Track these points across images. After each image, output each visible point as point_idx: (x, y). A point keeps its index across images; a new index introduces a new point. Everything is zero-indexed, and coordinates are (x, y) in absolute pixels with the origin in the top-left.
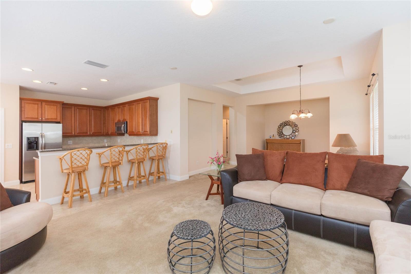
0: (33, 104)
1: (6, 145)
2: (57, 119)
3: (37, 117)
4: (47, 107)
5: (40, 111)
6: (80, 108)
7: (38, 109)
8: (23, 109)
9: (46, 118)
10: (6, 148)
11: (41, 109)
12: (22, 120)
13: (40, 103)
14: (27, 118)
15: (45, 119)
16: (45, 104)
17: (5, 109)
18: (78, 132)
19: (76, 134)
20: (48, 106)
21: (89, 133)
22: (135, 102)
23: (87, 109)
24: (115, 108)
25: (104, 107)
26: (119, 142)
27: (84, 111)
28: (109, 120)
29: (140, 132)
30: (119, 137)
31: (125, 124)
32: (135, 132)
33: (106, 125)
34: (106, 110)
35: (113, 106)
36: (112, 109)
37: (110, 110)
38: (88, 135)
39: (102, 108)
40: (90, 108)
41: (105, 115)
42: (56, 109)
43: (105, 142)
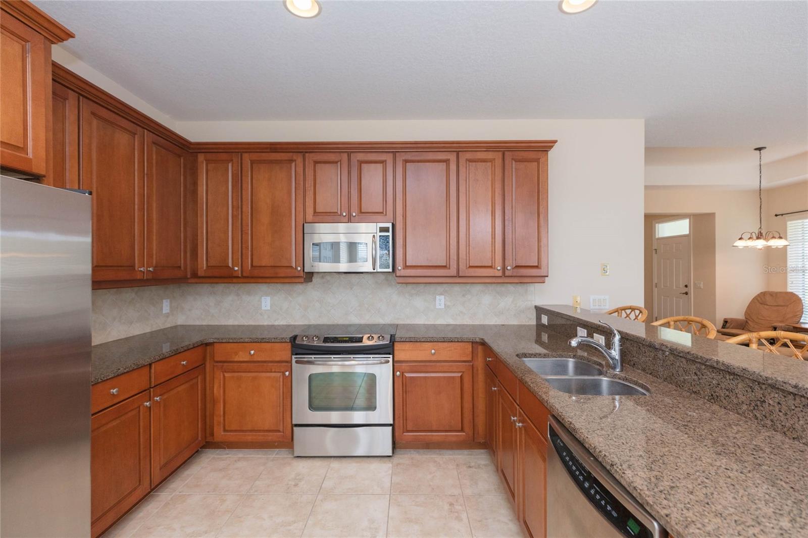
6: (104, 113)
21: (141, 269)
22: (458, 153)
23: (134, 134)
24: (295, 161)
25: (190, 143)
26: (264, 308)
27: (122, 139)
28: (238, 208)
29: (491, 267)
30: (264, 287)
31: (390, 234)
32: (449, 268)
33: (203, 233)
34: (206, 160)
35: (270, 148)
36: (260, 162)
37: (249, 164)
38: (138, 278)
39: (184, 145)
40: (144, 131)
41: (195, 184)
42: (19, 64)
43: (164, 312)
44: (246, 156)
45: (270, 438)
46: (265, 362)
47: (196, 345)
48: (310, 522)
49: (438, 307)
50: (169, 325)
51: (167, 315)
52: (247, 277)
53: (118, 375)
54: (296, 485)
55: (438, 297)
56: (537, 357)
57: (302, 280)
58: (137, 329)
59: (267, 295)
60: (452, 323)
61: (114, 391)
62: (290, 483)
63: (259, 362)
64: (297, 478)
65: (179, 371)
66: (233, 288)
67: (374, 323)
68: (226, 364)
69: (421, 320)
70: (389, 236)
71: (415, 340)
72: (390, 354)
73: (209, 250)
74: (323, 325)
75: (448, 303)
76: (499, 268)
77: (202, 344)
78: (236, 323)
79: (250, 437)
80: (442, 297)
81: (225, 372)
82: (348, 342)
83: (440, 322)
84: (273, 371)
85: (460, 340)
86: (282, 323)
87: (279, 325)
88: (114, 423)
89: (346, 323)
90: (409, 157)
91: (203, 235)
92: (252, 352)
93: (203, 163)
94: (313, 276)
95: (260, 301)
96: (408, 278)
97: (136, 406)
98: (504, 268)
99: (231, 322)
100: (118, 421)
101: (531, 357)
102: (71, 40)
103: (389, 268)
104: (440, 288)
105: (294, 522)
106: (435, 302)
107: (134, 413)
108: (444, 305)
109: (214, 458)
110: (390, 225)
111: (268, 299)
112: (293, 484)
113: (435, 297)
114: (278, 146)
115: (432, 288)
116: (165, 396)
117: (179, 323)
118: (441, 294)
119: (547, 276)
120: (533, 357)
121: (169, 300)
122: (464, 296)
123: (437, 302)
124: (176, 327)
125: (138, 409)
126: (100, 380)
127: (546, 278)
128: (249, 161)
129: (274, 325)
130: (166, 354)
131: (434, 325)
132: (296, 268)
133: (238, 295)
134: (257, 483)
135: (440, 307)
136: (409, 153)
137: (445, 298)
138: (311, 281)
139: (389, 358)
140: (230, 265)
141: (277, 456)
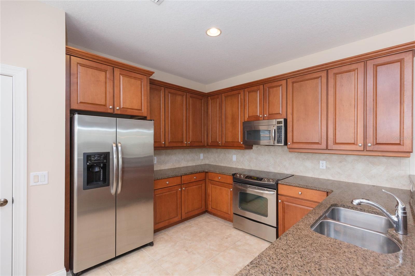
0: (97, 69)
1: (32, 174)
2: (141, 110)
3: (103, 103)
4: (122, 81)
5: (109, 89)
6: (173, 91)
7: (106, 83)
8: (73, 79)
9: (122, 107)
10: (32, 183)
11: (112, 84)
12: (72, 107)
13: (109, 69)
14: (82, 104)
15: (120, 108)
16: (120, 74)
17: (27, 70)
18: (169, 141)
19: (167, 144)
20: (126, 79)
21: (186, 143)
22: (327, 70)
23: (183, 96)
24: (240, 93)
25: (206, 93)
26: (233, 160)
27: (179, 98)
28: (221, 117)
29: (354, 144)
30: (233, 151)
31: (283, 125)
32: (321, 144)
33: (210, 128)
34: (211, 99)
35: (231, 89)
36: (228, 96)
37: (224, 98)
38: (185, 146)
39: (203, 95)
40: (187, 94)
41: (208, 109)
42: (140, 86)
43: (201, 158)
44: (223, 94)
45: (226, 216)
46: (224, 183)
47: (200, 172)
48: (221, 254)
49: (321, 167)
50: (203, 164)
51: (202, 160)
52: (224, 146)
53: (169, 178)
54: (227, 238)
55: (321, 162)
56: (354, 209)
57: (244, 148)
58: (190, 164)
59: (234, 154)
60: (332, 179)
61: (167, 182)
62: (225, 236)
63: (222, 182)
64: (229, 236)
65: (193, 180)
66: (219, 150)
67: (282, 173)
68: (213, 182)
69: (310, 174)
70: (282, 126)
71: (289, 184)
72: (275, 189)
73: (212, 135)
74: (257, 171)
75: (329, 166)
76: (360, 145)
77: (204, 172)
78: (224, 165)
79: (219, 213)
80: (324, 162)
81: (212, 184)
82: (255, 180)
83: (322, 177)
84: (227, 187)
85: (318, 189)
86: (240, 168)
87: (239, 168)
88: (168, 193)
89: (268, 171)
90: (294, 80)
91: (210, 129)
92: (219, 178)
93: (210, 100)
94: (253, 146)
95: (232, 157)
96: (296, 149)
97: (176, 189)
98: (365, 145)
99: (222, 165)
100: (169, 193)
101: (348, 208)
102: (154, 74)
103: (282, 143)
104: (323, 156)
105: (216, 251)
106: (319, 164)
107: (175, 191)
108: (325, 167)
109: (208, 217)
110: (282, 120)
111: (235, 156)
112: (226, 237)
113: (319, 161)
114: (234, 88)
115: (317, 156)
116: (187, 188)
117: (207, 163)
118: (324, 160)
119: (412, 152)
120: (351, 209)
121: (203, 154)
122: (340, 162)
123: (321, 165)
124: (206, 164)
125: (176, 191)
126: (163, 178)
127: (411, 153)
128: (224, 97)
129: (237, 168)
130: (187, 173)
131: (319, 179)
132: (241, 143)
133: (225, 154)
134: (215, 231)
135: (322, 168)
136: (295, 78)
137: (326, 163)
138: (252, 149)
139: (275, 191)
140: (218, 141)
141: (228, 225)
